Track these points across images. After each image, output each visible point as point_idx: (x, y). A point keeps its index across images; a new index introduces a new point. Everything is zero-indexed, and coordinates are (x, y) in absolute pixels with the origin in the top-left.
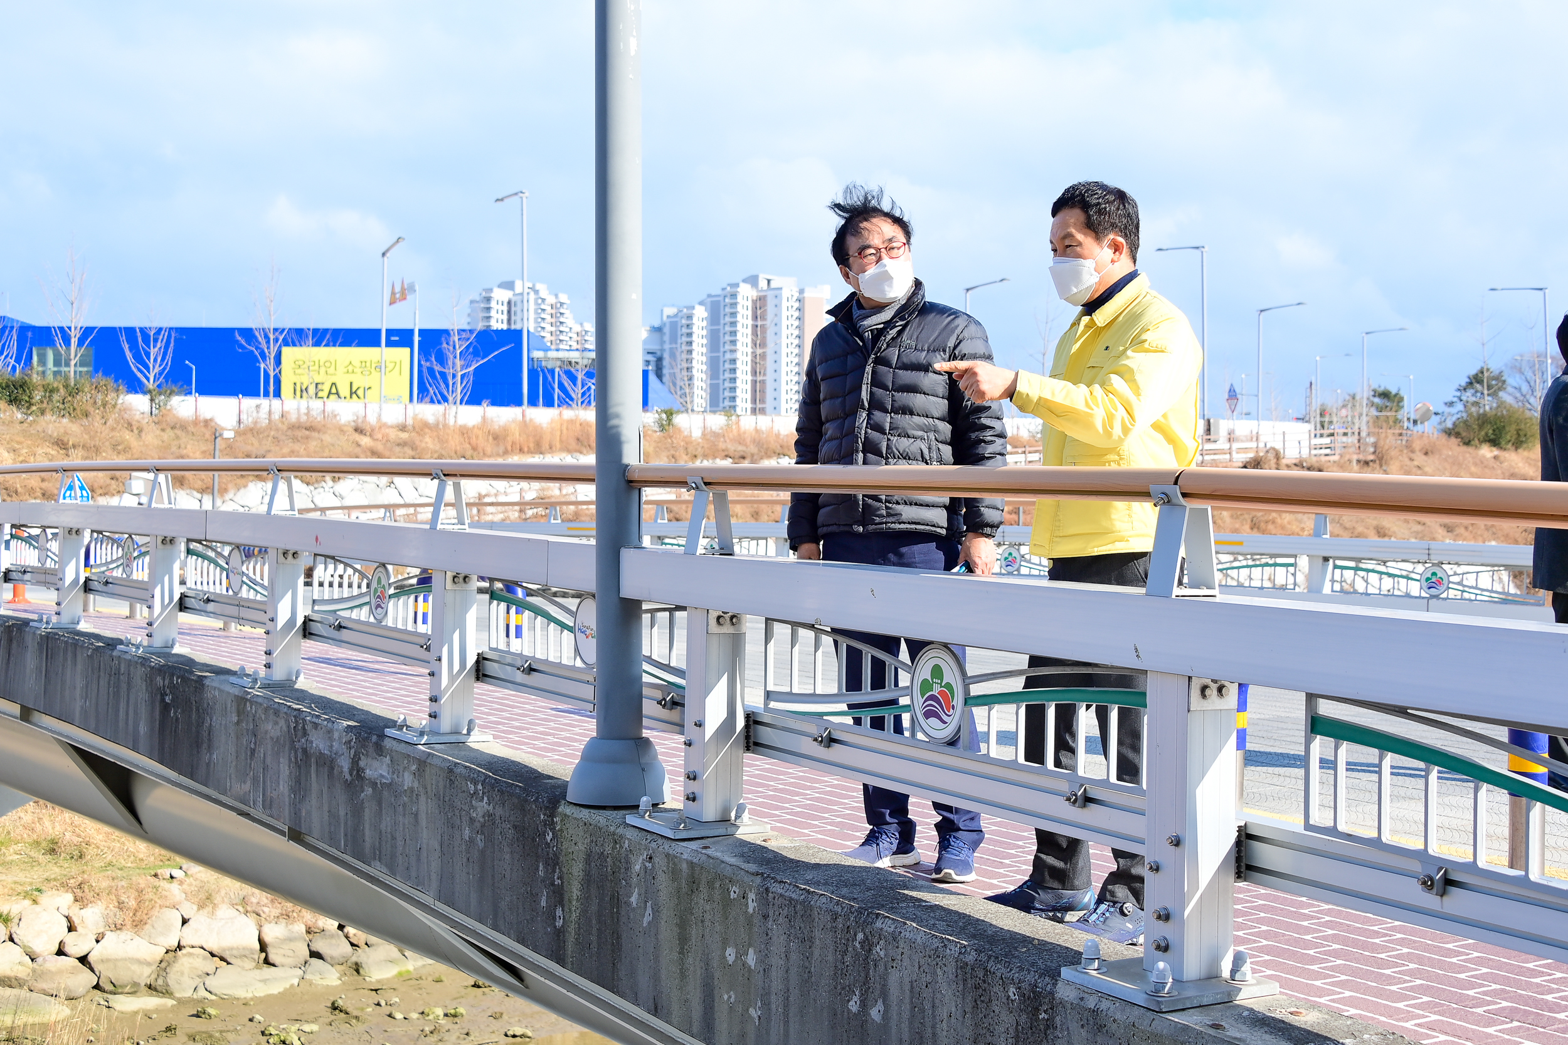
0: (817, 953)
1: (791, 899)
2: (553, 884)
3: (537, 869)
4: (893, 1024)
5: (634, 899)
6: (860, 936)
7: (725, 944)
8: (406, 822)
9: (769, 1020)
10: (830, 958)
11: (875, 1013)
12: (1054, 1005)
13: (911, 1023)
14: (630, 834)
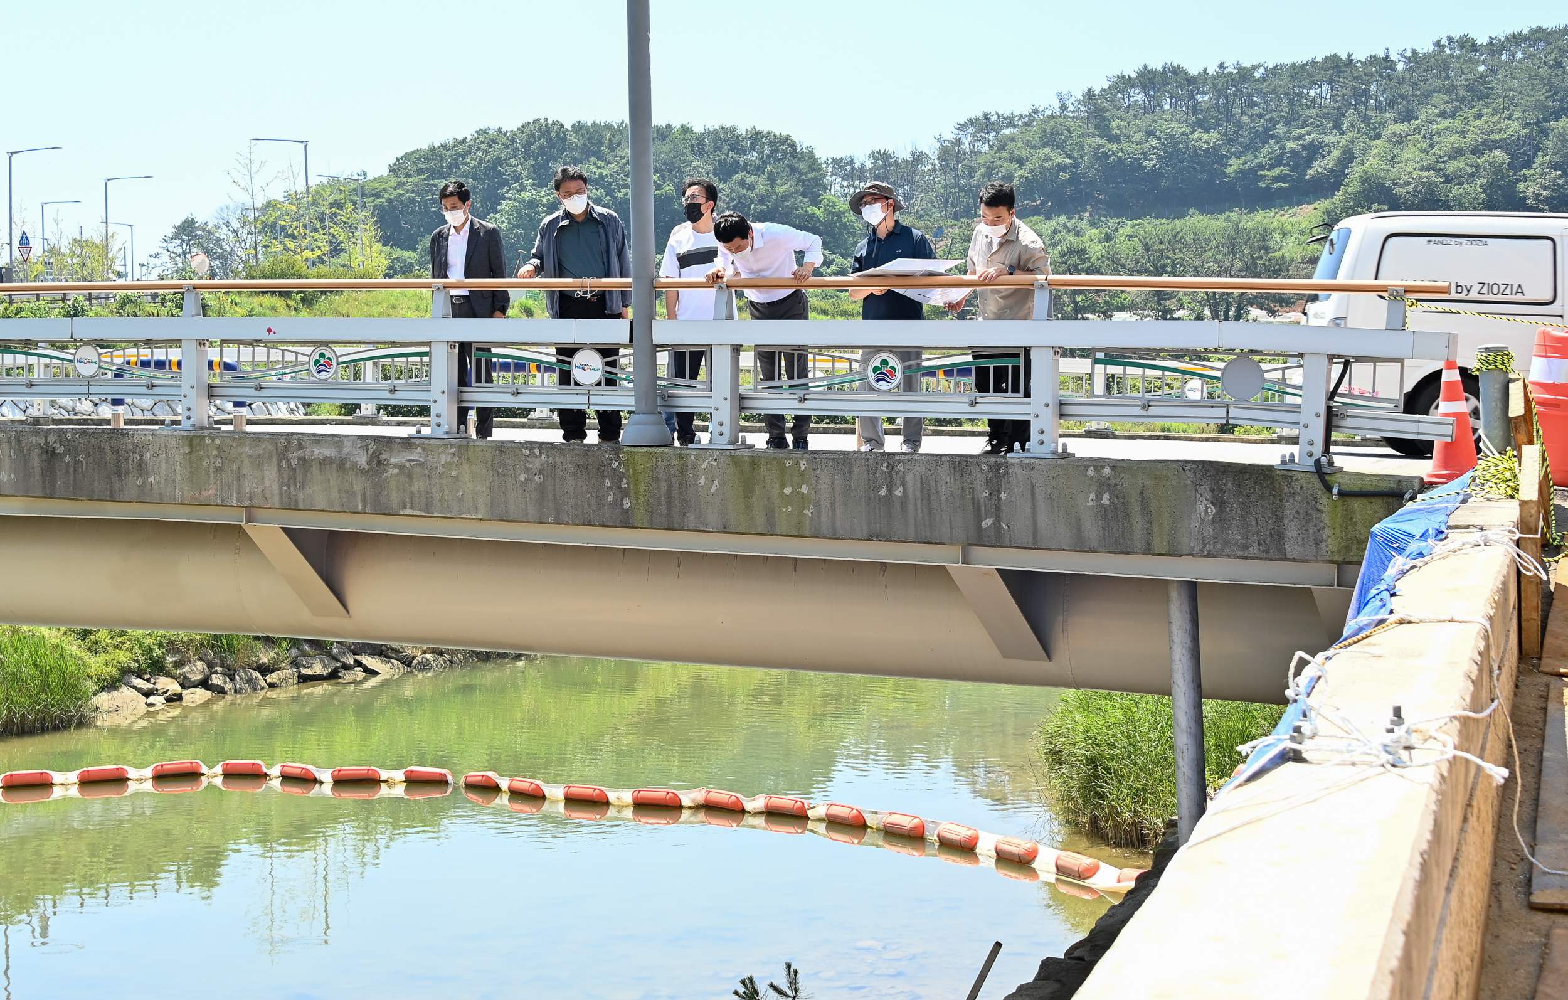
0: (854, 477)
1: (834, 459)
2: (620, 487)
3: (604, 482)
4: (911, 496)
5: (702, 481)
6: (885, 464)
7: (783, 486)
8: (444, 482)
9: (819, 512)
10: (865, 477)
11: (898, 492)
12: (1007, 466)
13: (922, 491)
14: (695, 452)
